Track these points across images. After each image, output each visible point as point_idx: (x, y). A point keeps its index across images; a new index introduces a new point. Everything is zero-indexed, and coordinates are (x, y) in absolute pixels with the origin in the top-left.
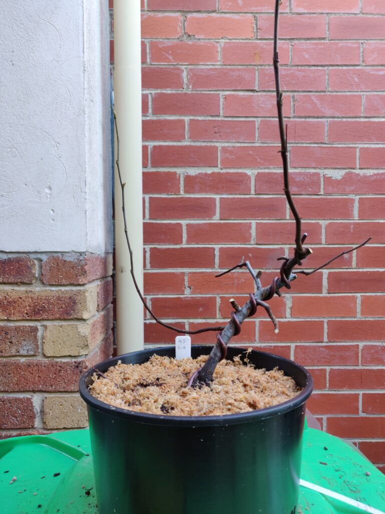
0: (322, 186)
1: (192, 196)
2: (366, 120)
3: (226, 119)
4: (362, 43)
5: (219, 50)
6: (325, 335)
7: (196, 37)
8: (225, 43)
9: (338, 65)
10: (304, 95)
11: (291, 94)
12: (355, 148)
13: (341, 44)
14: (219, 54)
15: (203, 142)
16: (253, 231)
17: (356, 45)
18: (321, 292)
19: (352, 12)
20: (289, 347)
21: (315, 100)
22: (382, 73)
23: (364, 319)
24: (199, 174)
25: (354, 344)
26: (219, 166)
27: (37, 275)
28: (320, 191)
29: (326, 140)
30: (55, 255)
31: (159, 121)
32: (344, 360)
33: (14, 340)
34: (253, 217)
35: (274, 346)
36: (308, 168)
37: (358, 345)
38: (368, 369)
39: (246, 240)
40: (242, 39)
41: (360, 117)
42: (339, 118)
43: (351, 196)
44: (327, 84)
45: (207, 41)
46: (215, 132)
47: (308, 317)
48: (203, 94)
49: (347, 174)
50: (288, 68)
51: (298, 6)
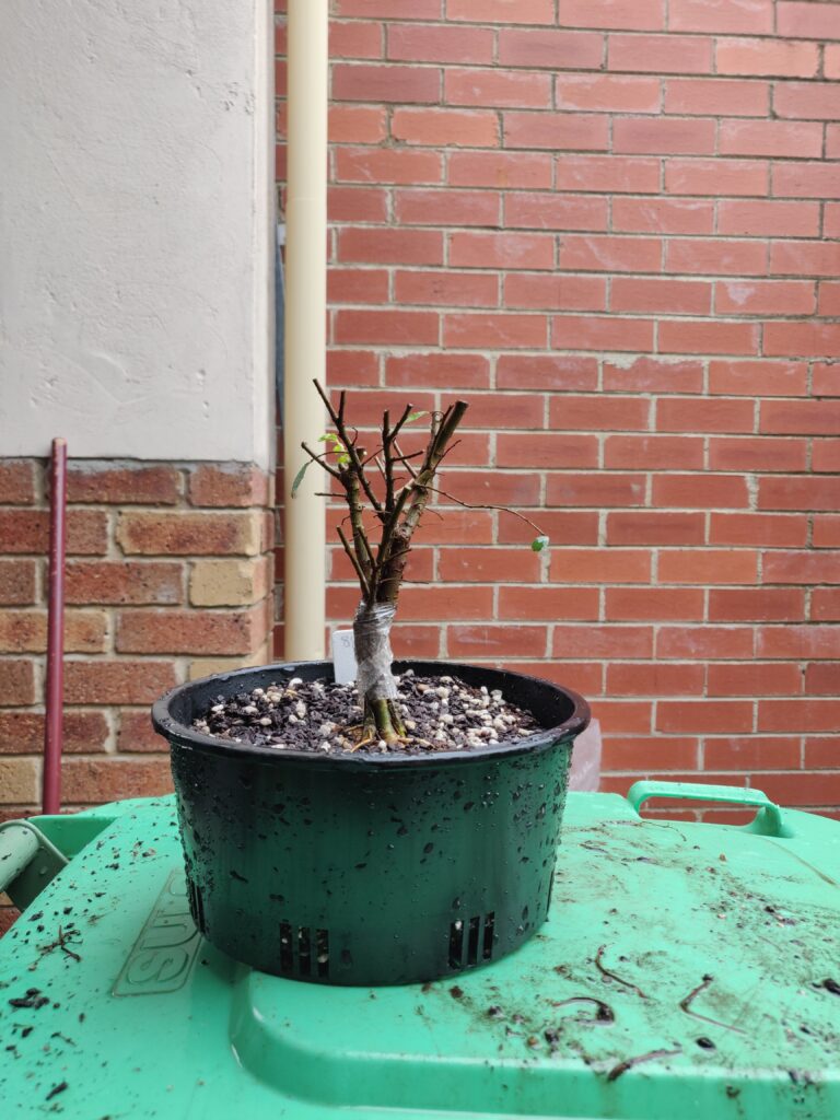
0: (600, 379)
1: (399, 390)
2: (669, 278)
3: (453, 271)
4: (663, 161)
5: (443, 163)
6: (602, 611)
7: (408, 142)
8: (454, 153)
9: (626, 193)
10: (574, 238)
11: (554, 235)
12: (652, 321)
13: (631, 160)
14: (443, 170)
15: (417, 306)
16: (492, 448)
17: (653, 164)
18: (596, 545)
19: (648, 112)
20: (544, 629)
21: (591, 245)
22: (692, 207)
23: (660, 587)
24: (410, 356)
25: (646, 625)
26: (441, 344)
27: (182, 493)
28: (596, 385)
29: (607, 307)
30: (208, 465)
31: (349, 273)
32: (629, 650)
33: (149, 583)
34: (493, 424)
35: (523, 627)
36: (580, 350)
37: (651, 629)
38: (666, 666)
39: (481, 459)
40: (479, 148)
41: (659, 274)
42: (626, 273)
43: (645, 396)
44: (608, 221)
45: (425, 149)
46: (436, 292)
47: (575, 583)
48: (416, 231)
49: (639, 360)
50: (551, 194)
51: (565, 99)
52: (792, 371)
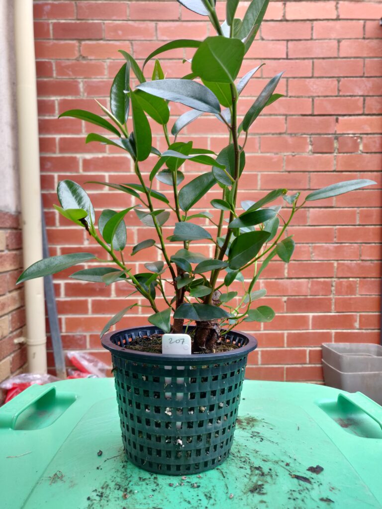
1: (89, 174)
5: (106, 67)
7: (89, 58)
8: (110, 62)
12: (207, 138)
14: (106, 70)
16: (133, 199)
24: (94, 158)
26: (108, 152)
29: (185, 132)
40: (122, 59)
45: (97, 61)
51: (162, 35)
52: (275, 160)
